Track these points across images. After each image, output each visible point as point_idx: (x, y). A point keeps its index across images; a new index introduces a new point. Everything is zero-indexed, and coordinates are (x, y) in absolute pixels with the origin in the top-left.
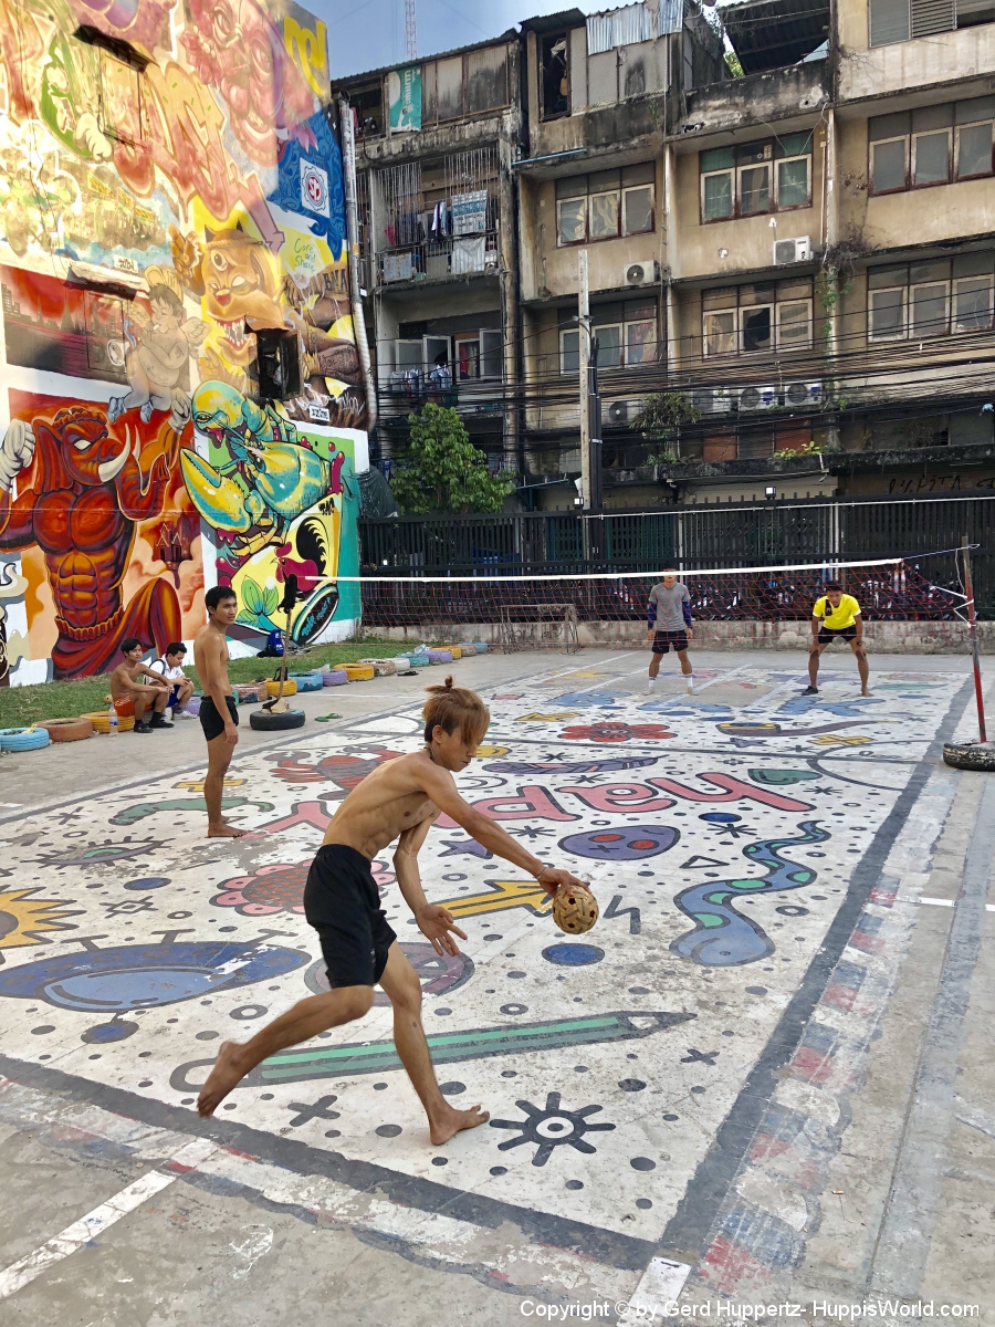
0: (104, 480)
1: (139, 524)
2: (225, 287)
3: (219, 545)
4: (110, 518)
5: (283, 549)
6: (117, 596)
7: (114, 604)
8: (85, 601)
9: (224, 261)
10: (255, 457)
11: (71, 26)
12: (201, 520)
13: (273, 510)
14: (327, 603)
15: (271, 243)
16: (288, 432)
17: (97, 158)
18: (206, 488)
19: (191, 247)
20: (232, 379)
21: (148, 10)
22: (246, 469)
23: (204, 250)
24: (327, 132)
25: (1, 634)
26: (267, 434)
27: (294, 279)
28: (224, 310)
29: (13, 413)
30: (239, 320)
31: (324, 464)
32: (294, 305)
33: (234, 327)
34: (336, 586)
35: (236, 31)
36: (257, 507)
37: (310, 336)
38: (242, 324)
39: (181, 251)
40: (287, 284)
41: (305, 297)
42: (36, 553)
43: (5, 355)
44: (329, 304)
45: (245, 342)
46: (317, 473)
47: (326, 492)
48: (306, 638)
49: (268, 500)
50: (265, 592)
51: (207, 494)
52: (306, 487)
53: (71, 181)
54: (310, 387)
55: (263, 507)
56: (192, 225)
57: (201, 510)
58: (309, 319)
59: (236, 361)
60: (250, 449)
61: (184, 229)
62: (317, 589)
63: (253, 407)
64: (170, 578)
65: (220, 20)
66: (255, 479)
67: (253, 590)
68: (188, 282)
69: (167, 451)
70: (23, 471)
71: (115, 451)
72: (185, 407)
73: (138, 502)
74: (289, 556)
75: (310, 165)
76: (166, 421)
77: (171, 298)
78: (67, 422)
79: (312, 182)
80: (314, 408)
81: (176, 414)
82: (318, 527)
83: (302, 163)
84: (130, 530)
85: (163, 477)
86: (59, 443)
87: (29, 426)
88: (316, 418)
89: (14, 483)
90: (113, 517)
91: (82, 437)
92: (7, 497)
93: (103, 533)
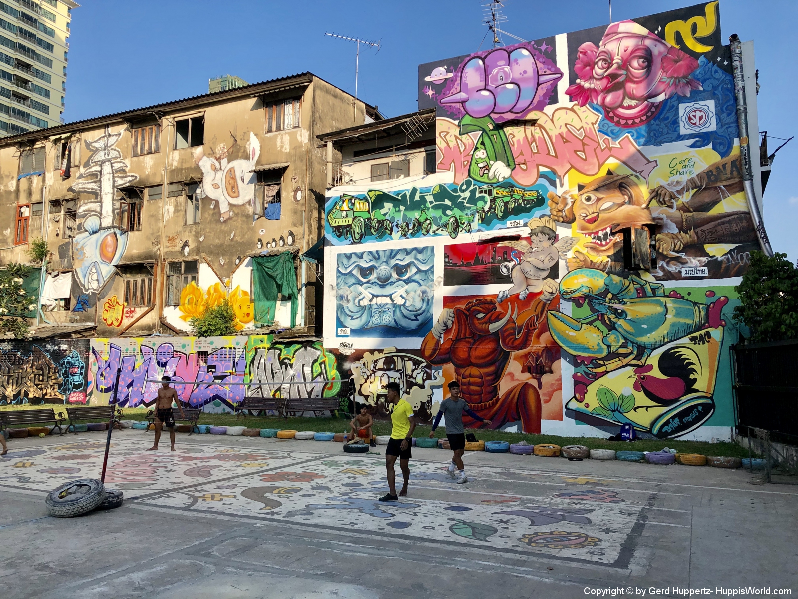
0: (492, 332)
1: (513, 354)
2: (593, 213)
3: (576, 365)
4: (494, 351)
5: (641, 369)
6: (495, 390)
7: (494, 394)
8: (476, 391)
9: (593, 197)
10: (616, 310)
11: (491, 127)
12: (561, 350)
13: (633, 343)
14: (698, 411)
15: (642, 172)
16: (653, 290)
17: (501, 180)
18: (567, 332)
19: (565, 199)
20: (596, 265)
21: (542, 91)
22: (606, 318)
23: (576, 197)
24: (716, 72)
25: (430, 402)
26: (630, 294)
27: (667, 187)
28: (592, 226)
29: (445, 306)
30: (606, 229)
31: (699, 308)
32: (665, 204)
33: (601, 234)
34: (711, 398)
35: (614, 62)
36: (615, 341)
37: (684, 220)
38: (608, 230)
39: (557, 204)
40: (657, 192)
41: (680, 194)
42: (450, 367)
43: (443, 283)
44: (712, 192)
45: (611, 240)
46: (690, 315)
47: (700, 327)
48: (667, 434)
49: (629, 336)
50: (621, 397)
51: (568, 336)
52: (673, 325)
53: (484, 197)
54: (683, 255)
55: (622, 341)
56: (566, 187)
57: (561, 345)
58: (683, 208)
59: (601, 253)
60: (611, 305)
61: (559, 191)
62: (684, 399)
63: (616, 279)
64: (534, 383)
65: (600, 64)
66: (615, 323)
67: (609, 395)
68: (561, 219)
69: (537, 313)
70: (447, 331)
71: (500, 317)
72: (554, 288)
73: (513, 342)
74: (649, 374)
75: (692, 104)
76: (538, 297)
77: (547, 231)
78: (472, 306)
79: (694, 114)
80: (687, 269)
81: (546, 293)
82: (687, 354)
83: (682, 107)
84: (507, 356)
85: (533, 328)
86: (467, 317)
87: (452, 311)
88: (690, 275)
89: (443, 336)
90: (496, 350)
91: (481, 312)
92: (438, 342)
93: (489, 358)
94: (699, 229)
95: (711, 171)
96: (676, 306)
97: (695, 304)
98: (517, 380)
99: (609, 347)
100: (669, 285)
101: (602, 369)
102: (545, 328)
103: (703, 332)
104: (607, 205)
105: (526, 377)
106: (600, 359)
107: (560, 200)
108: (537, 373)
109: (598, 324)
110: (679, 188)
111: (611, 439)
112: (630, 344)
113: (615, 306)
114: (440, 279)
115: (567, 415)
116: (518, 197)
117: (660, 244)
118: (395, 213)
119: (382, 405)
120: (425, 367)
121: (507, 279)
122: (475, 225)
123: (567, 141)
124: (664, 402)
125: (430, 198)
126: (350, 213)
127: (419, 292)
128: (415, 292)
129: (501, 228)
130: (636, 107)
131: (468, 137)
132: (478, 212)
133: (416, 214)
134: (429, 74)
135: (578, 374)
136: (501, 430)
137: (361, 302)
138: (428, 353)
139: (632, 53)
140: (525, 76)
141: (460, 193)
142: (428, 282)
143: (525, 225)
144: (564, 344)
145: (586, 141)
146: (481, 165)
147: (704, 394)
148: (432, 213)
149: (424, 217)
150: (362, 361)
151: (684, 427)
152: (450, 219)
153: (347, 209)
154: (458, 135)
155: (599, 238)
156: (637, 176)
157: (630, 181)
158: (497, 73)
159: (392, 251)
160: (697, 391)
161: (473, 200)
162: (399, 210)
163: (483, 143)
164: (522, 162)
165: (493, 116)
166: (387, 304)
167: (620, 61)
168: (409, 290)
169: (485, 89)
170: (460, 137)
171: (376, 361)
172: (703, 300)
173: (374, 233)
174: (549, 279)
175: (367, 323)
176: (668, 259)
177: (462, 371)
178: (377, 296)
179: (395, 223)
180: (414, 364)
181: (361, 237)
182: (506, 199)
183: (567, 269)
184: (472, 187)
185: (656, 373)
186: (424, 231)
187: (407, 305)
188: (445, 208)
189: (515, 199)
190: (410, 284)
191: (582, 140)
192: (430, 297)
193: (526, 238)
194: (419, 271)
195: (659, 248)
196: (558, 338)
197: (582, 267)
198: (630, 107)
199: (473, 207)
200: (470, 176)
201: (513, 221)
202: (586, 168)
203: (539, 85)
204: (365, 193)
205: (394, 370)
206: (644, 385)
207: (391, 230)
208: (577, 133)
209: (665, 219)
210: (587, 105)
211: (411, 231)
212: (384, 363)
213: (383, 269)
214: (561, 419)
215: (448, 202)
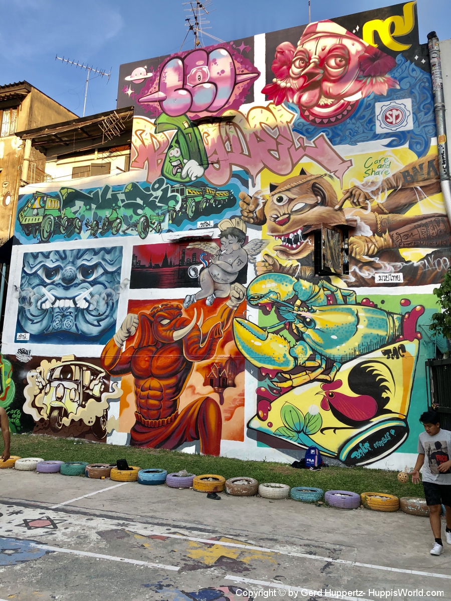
0: (175, 339)
1: (196, 364)
2: (284, 214)
3: (260, 378)
4: (176, 360)
5: (330, 385)
6: (175, 405)
7: (172, 409)
8: (154, 405)
9: (285, 198)
10: (304, 318)
11: (186, 125)
12: (246, 361)
13: (321, 355)
14: (390, 435)
15: (336, 171)
16: (345, 297)
17: (193, 179)
18: (252, 341)
19: (257, 199)
20: (285, 270)
21: (238, 91)
22: (294, 327)
23: (268, 198)
24: (413, 70)
25: (105, 416)
26: (320, 301)
27: (361, 187)
28: (282, 228)
29: (130, 310)
30: (296, 231)
31: (393, 318)
32: (359, 205)
33: (291, 236)
34: (405, 421)
35: (311, 61)
36: (303, 353)
37: (379, 222)
38: (299, 232)
39: (248, 204)
40: (351, 193)
41: (375, 196)
42: (130, 378)
43: (129, 286)
44: (408, 192)
45: (301, 243)
46: (382, 325)
47: (394, 339)
48: (356, 460)
49: (318, 348)
50: (307, 417)
51: (253, 345)
52: (365, 337)
53: (176, 196)
54: (377, 260)
55: (310, 352)
56: (258, 187)
57: (246, 355)
58: (379, 210)
59: (291, 257)
60: (299, 313)
61: (252, 191)
62: (375, 420)
63: (306, 284)
64: (216, 397)
65: (297, 63)
66: (303, 333)
67: (294, 413)
68: (252, 221)
69: (222, 320)
70: (130, 338)
71: (185, 323)
72: (241, 293)
73: (196, 352)
74: (338, 390)
75: (389, 102)
76: (225, 303)
77: (237, 233)
78: (158, 311)
79: (390, 113)
80: (381, 275)
81: (233, 298)
82: (380, 369)
83: (378, 106)
84: (189, 366)
85: (218, 336)
86: (151, 323)
87: (136, 316)
88: (383, 282)
89: (125, 343)
90: (179, 359)
91: (165, 318)
92: (120, 349)
93: (170, 369)
94: (394, 233)
95: (407, 171)
96: (369, 315)
97: (389, 314)
98: (198, 393)
99: (296, 359)
100: (362, 292)
101: (287, 384)
102: (230, 336)
103: (397, 345)
104: (300, 206)
105: (208, 391)
106: (286, 373)
107: (251, 201)
108: (219, 387)
109: (285, 333)
110: (374, 188)
111: (295, 465)
112: (318, 356)
113: (303, 314)
114: (126, 282)
115: (248, 435)
116: (209, 197)
117: (352, 248)
118: (86, 212)
119: (55, 419)
120: (103, 377)
121: (195, 283)
122: (165, 225)
123: (261, 140)
124: (354, 424)
125: (121, 196)
126: (41, 211)
127: (104, 295)
128: (100, 295)
129: (191, 229)
130: (332, 105)
131: (163, 136)
132: (169, 211)
133: (106, 213)
134: (130, 74)
135: (263, 389)
136: (178, 451)
137: (43, 305)
138: (107, 362)
139: (330, 51)
140: (222, 75)
141: (152, 192)
142: (114, 285)
143: (216, 226)
144: (249, 354)
145: (280, 140)
146: (175, 164)
147: (397, 416)
148: (122, 212)
149: (115, 215)
150: (39, 369)
151: (374, 453)
152: (140, 218)
153: (39, 207)
154: (153, 133)
155: (289, 241)
156: (331, 177)
157: (323, 181)
158: (196, 72)
159: (79, 250)
160: (389, 412)
161: (164, 199)
162: (90, 209)
163: (177, 142)
164: (215, 161)
165: (190, 115)
166: (69, 308)
167: (317, 60)
168: (93, 293)
169: (183, 88)
170: (155, 135)
171: (53, 370)
172: (398, 309)
173: (63, 232)
174: (237, 284)
175: (47, 328)
176: (361, 264)
177: (142, 382)
178: (60, 299)
179: (84, 222)
180: (92, 374)
181: (49, 237)
182: (198, 199)
183: (256, 274)
184: (164, 186)
185: (345, 390)
186: (114, 231)
187: (90, 309)
188: (136, 207)
189: (207, 199)
190: (95, 287)
191: (276, 139)
192: (115, 301)
193: (215, 240)
194: (106, 272)
195: (352, 252)
196: (243, 347)
197: (270, 271)
198: (326, 106)
199: (165, 207)
200: (162, 174)
201: (203, 222)
202: (279, 167)
203: (235, 84)
204: (58, 190)
205: (70, 380)
206: (332, 403)
207: (80, 229)
208: (271, 132)
209: (359, 221)
210: (283, 104)
211: (100, 231)
212: (62, 372)
213: (69, 270)
214: (242, 439)
215: (139, 201)
